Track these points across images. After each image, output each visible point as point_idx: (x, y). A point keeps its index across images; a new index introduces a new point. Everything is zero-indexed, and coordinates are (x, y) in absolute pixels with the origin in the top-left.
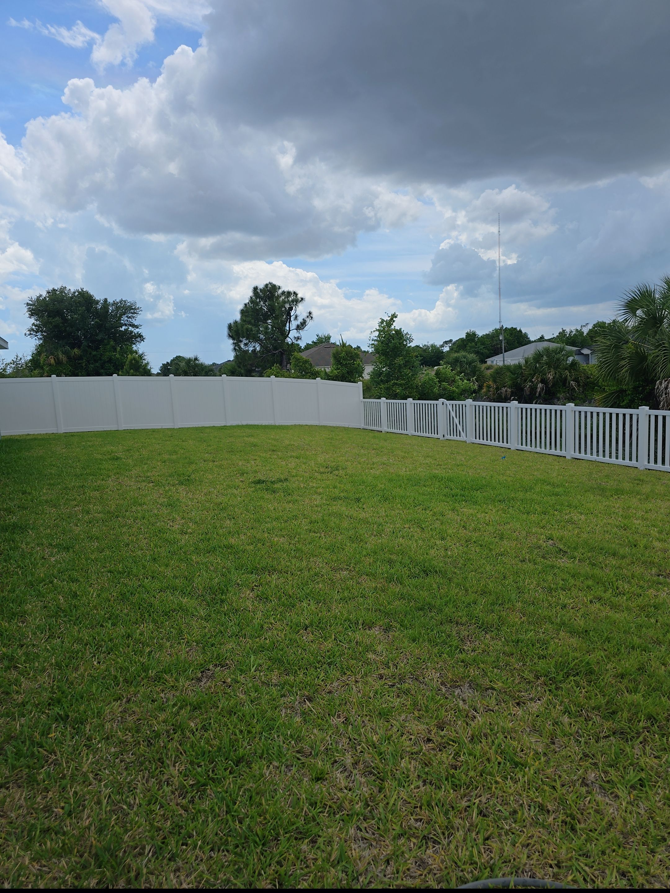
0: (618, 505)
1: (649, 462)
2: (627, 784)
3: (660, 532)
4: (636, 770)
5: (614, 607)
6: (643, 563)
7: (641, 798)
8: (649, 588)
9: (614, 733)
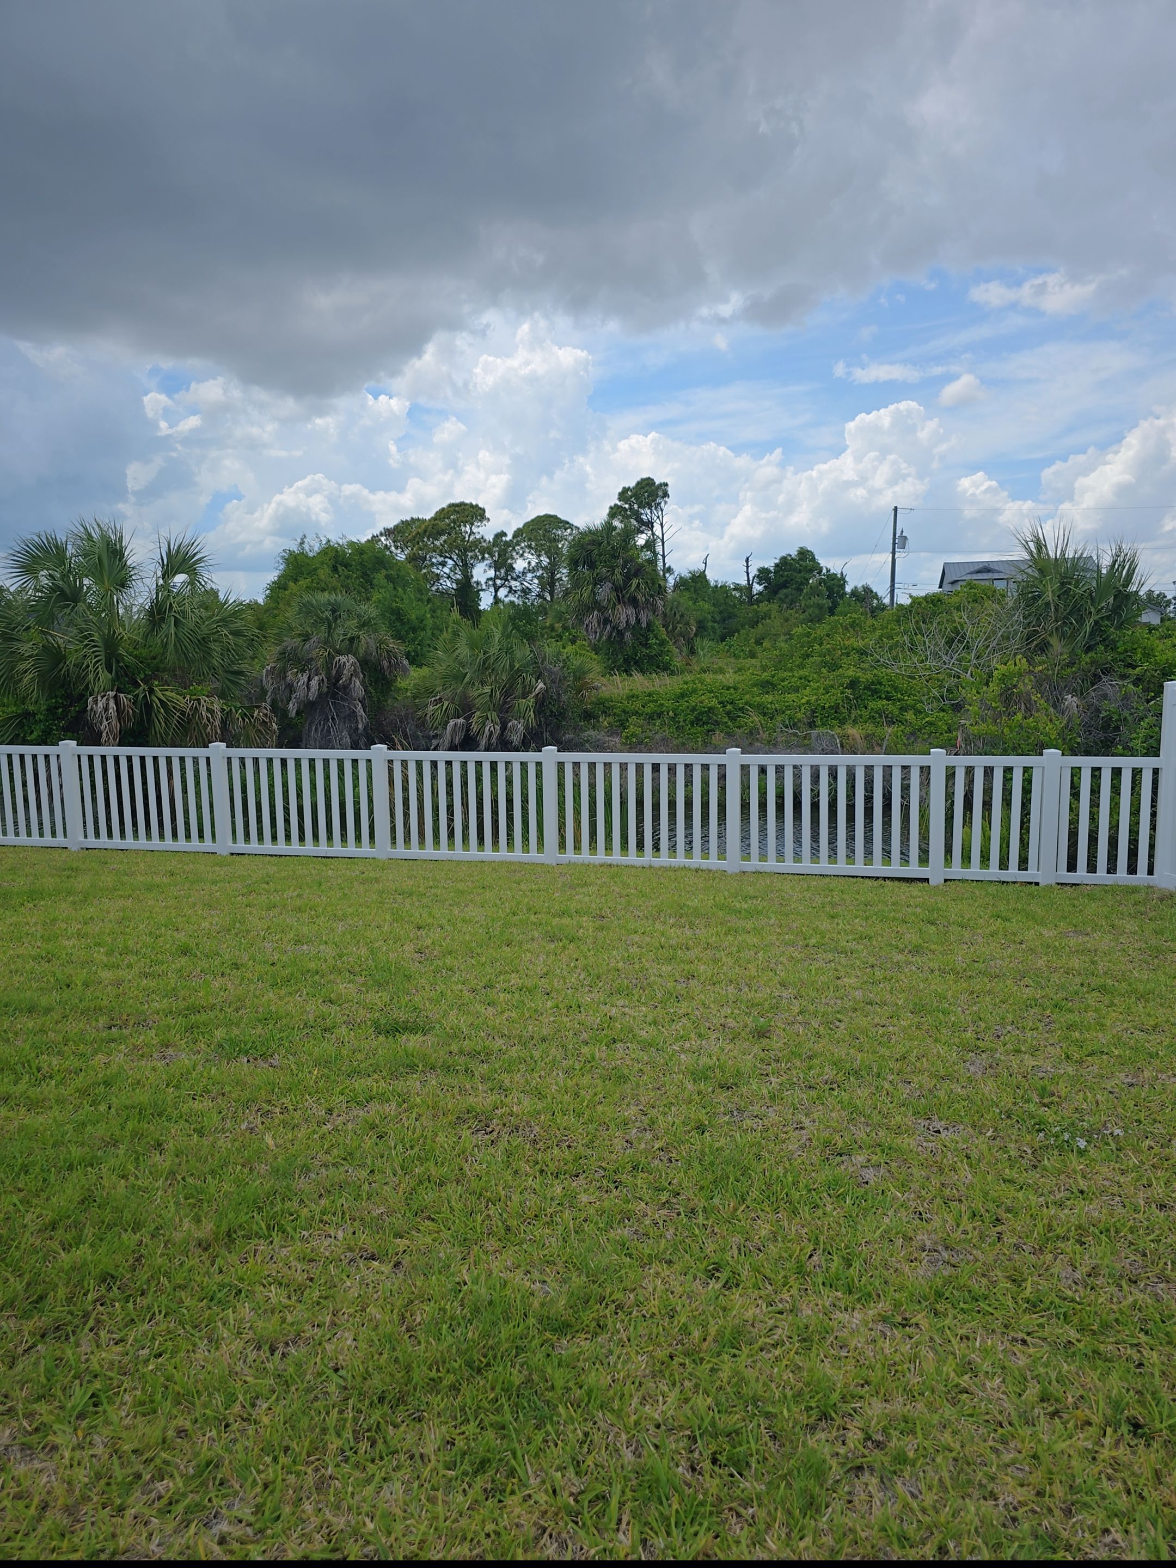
0: (34, 920)
1: (86, 837)
2: (70, 1416)
3: (109, 953)
4: (84, 1383)
6: (82, 1013)
8: (95, 1052)
9: (43, 1336)
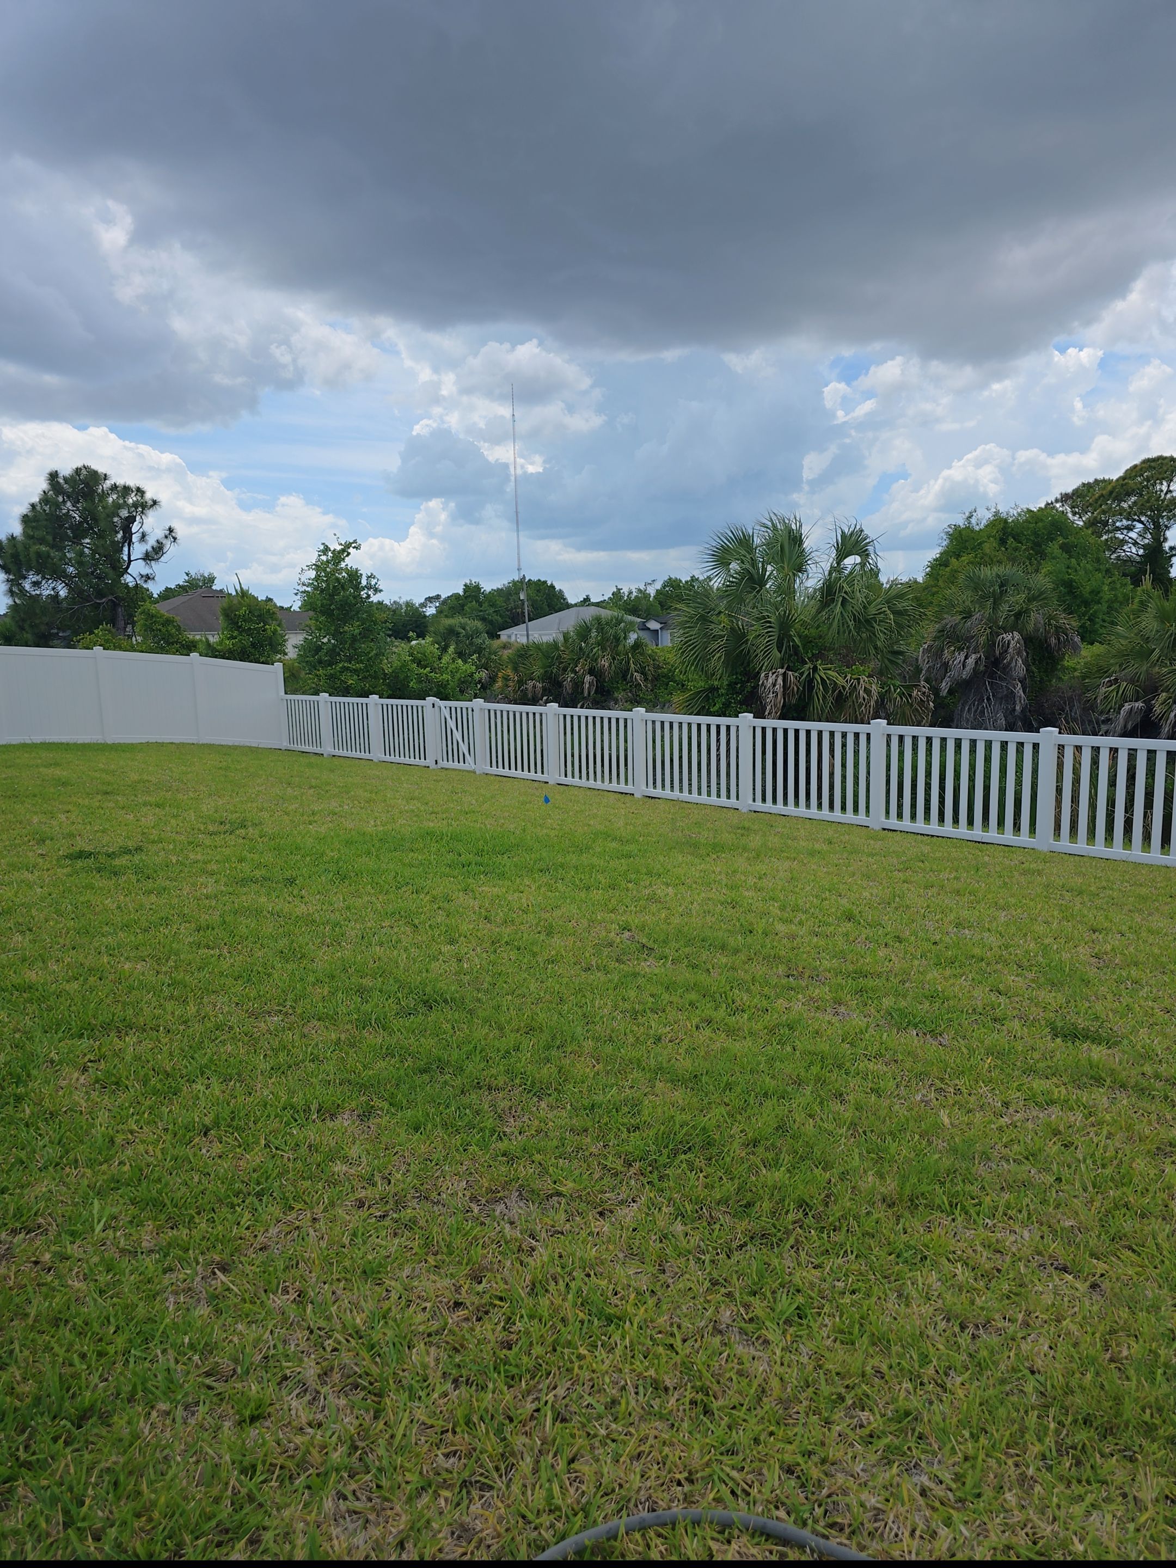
0: (718, 869)
1: (754, 800)
2: (779, 1319)
3: (783, 908)
4: (790, 1293)
5: (732, 1032)
6: (764, 959)
7: (801, 1337)
8: (778, 997)
9: (752, 1238)
